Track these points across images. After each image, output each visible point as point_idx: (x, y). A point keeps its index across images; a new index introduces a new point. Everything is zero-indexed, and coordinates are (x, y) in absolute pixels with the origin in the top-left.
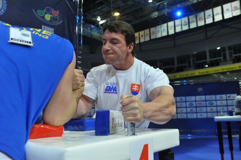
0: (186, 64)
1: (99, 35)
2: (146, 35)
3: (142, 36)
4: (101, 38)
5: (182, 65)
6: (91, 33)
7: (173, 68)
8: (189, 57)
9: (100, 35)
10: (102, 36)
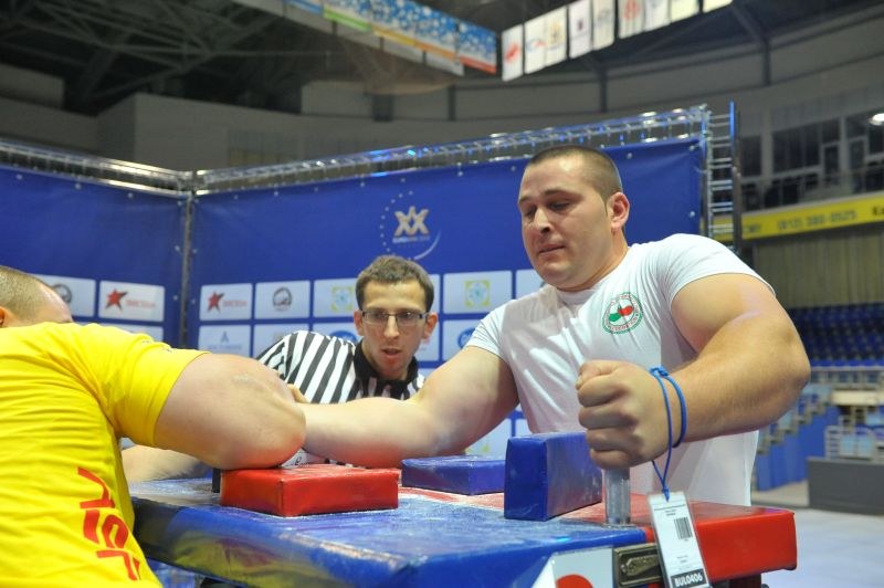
0: (819, 170)
1: (365, 20)
2: (600, 18)
3: (580, 25)
4: (382, 40)
5: (794, 173)
6: (321, 9)
7: (752, 186)
8: (832, 132)
9: (375, 19)
10: (385, 26)
